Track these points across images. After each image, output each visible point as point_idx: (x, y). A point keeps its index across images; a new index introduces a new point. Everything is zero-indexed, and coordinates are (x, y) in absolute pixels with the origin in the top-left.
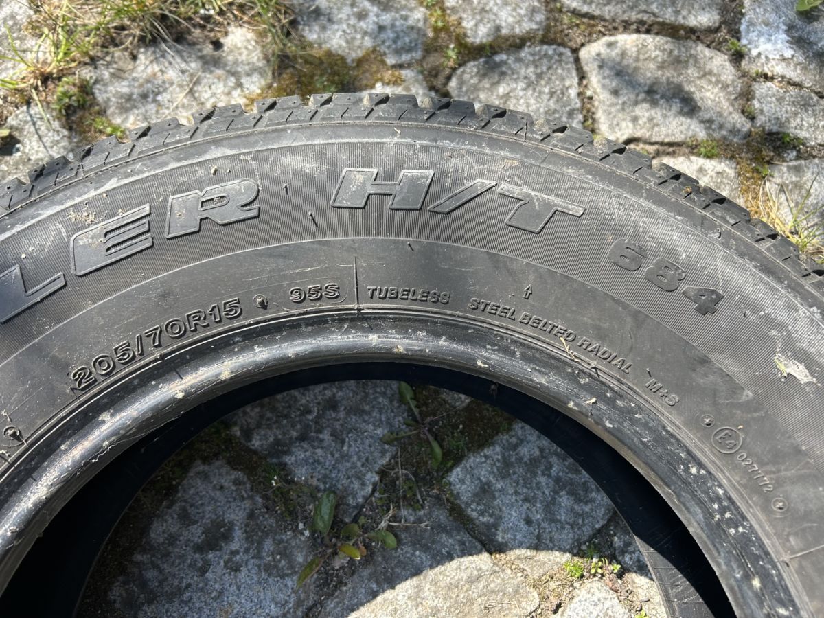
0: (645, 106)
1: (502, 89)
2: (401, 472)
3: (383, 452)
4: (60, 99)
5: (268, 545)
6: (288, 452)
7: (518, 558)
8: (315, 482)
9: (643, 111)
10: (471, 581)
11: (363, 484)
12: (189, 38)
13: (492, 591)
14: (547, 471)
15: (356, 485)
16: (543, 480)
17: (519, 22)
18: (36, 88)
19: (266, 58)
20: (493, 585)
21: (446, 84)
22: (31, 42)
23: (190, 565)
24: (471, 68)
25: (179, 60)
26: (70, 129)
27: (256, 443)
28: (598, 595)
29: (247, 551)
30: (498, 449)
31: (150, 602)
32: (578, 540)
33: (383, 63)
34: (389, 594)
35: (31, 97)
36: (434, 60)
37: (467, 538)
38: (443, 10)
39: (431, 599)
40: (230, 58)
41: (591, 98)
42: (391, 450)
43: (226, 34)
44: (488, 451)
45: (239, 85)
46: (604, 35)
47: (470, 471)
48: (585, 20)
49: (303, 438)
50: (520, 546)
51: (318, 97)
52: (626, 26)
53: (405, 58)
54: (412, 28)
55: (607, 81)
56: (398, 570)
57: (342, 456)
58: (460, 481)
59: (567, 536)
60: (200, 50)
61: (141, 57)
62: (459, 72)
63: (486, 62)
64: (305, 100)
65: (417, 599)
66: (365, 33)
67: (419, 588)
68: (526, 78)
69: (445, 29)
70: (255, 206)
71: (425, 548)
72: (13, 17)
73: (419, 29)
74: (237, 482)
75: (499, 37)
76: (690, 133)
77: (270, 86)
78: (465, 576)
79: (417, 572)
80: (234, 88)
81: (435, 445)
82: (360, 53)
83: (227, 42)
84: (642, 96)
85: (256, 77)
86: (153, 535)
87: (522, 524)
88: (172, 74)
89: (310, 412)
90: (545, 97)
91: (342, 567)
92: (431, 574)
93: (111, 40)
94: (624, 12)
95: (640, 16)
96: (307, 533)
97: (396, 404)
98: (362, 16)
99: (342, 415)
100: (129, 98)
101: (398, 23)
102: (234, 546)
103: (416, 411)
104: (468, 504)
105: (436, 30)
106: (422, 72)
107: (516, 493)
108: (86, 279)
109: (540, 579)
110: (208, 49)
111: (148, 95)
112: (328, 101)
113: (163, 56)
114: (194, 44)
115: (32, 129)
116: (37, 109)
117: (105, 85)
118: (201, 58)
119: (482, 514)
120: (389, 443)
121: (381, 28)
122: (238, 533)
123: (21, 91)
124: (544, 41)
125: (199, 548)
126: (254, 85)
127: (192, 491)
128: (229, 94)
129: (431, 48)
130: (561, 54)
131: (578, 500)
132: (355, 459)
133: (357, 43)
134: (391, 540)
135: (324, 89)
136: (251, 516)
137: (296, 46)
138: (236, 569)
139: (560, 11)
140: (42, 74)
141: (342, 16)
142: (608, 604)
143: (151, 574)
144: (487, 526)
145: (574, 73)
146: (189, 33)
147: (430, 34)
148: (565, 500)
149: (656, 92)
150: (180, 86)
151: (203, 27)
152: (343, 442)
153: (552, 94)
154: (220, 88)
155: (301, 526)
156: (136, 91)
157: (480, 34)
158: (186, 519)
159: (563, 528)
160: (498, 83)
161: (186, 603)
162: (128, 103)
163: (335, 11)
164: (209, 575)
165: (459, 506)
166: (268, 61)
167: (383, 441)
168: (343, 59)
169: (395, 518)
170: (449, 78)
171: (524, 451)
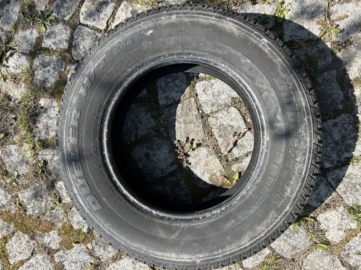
0: (101, 14)
1: (81, 47)
2: (154, 113)
3: (148, 115)
4: (40, 147)
5: (154, 147)
6: (138, 134)
7: (183, 98)
8: (147, 132)
9: (102, 16)
10: (182, 110)
11: (152, 122)
12: (38, 113)
13: (187, 107)
14: (169, 83)
15: (152, 124)
16: (170, 84)
17: (67, 34)
18: (35, 151)
19: (50, 98)
20: (186, 106)
21: (74, 60)
22: (23, 148)
23: (150, 163)
24: (73, 52)
25: (42, 118)
26: (48, 148)
27: (133, 140)
28: (198, 85)
29: (153, 151)
30: (160, 91)
31: (153, 174)
32: (186, 83)
33: (63, 72)
34: (176, 128)
35: (36, 153)
36: (67, 60)
37: (174, 107)
38: (56, 51)
39: (181, 120)
40: (46, 106)
41: (93, 26)
42: (148, 113)
43: (40, 104)
44: (159, 93)
45: (54, 107)
46: (79, 14)
47: (161, 99)
48: (73, 17)
49: (137, 130)
50: (181, 96)
51: (64, 91)
52: (80, 7)
53: (64, 66)
54: (57, 61)
55: (91, 20)
56: (173, 124)
57: (144, 124)
58: (162, 102)
59: (184, 85)
60: (42, 112)
61: (37, 126)
62: (73, 55)
63: (73, 48)
64: (64, 93)
65: (180, 123)
66: (54, 72)
67: (178, 121)
68: (81, 40)
69: (61, 53)
70: (79, 110)
71: (171, 116)
72: (15, 150)
73: (58, 59)
74: (139, 147)
75: (68, 41)
76: (112, 7)
77: (57, 100)
78: (180, 111)
79: (175, 120)
80: (54, 108)
81: (152, 103)
82: (58, 76)
83: (42, 105)
84: (98, 14)
85: (53, 103)
86: (141, 168)
87: (177, 94)
88: (45, 121)
89: (132, 126)
90: (88, 38)
91: (166, 134)
92: (177, 117)
93: (31, 130)
94: (76, 5)
95: (78, 2)
96: (156, 138)
97: (140, 108)
98: (49, 71)
99: (136, 120)
100: (46, 132)
101: (54, 64)
102: (151, 153)
103: (143, 104)
104: (167, 103)
105: (60, 55)
106: (69, 64)
107: (170, 91)
108: (79, 143)
109: (190, 96)
110: (42, 110)
111: (47, 128)
112: (66, 89)
113: (40, 121)
114: (40, 113)
115: (44, 156)
116: (40, 153)
117: (41, 136)
118: (43, 113)
119: (171, 101)
120: (147, 113)
121: (54, 68)
122: (149, 151)
123: (34, 155)
124: (74, 31)
125: (148, 160)
126: (55, 104)
127: (136, 157)
128: (55, 110)
129: (64, 59)
130: (79, 28)
131: (178, 79)
132: (146, 121)
133: (55, 76)
134: (166, 122)
135: (63, 89)
136: (147, 147)
137: (50, 90)
138: (155, 155)
139: (68, 22)
140: (32, 148)
141: (47, 76)
142: (201, 84)
143: (148, 172)
144: (173, 101)
145: (85, 27)
146: (36, 112)
147: (60, 57)
148: (177, 82)
149: (99, 9)
150: (48, 120)
151: (36, 109)
152: (142, 122)
153: (88, 36)
154: (52, 112)
155: (154, 138)
156: (45, 130)
157: (65, 45)
158: (141, 160)
159: (182, 85)
160: (79, 47)
161: (157, 167)
162: (47, 133)
163: (45, 77)
164: (154, 160)
165: (167, 105)
166: (51, 98)
167: (146, 114)
168: (58, 81)
169: (162, 120)
170: (73, 58)
171: (163, 85)
